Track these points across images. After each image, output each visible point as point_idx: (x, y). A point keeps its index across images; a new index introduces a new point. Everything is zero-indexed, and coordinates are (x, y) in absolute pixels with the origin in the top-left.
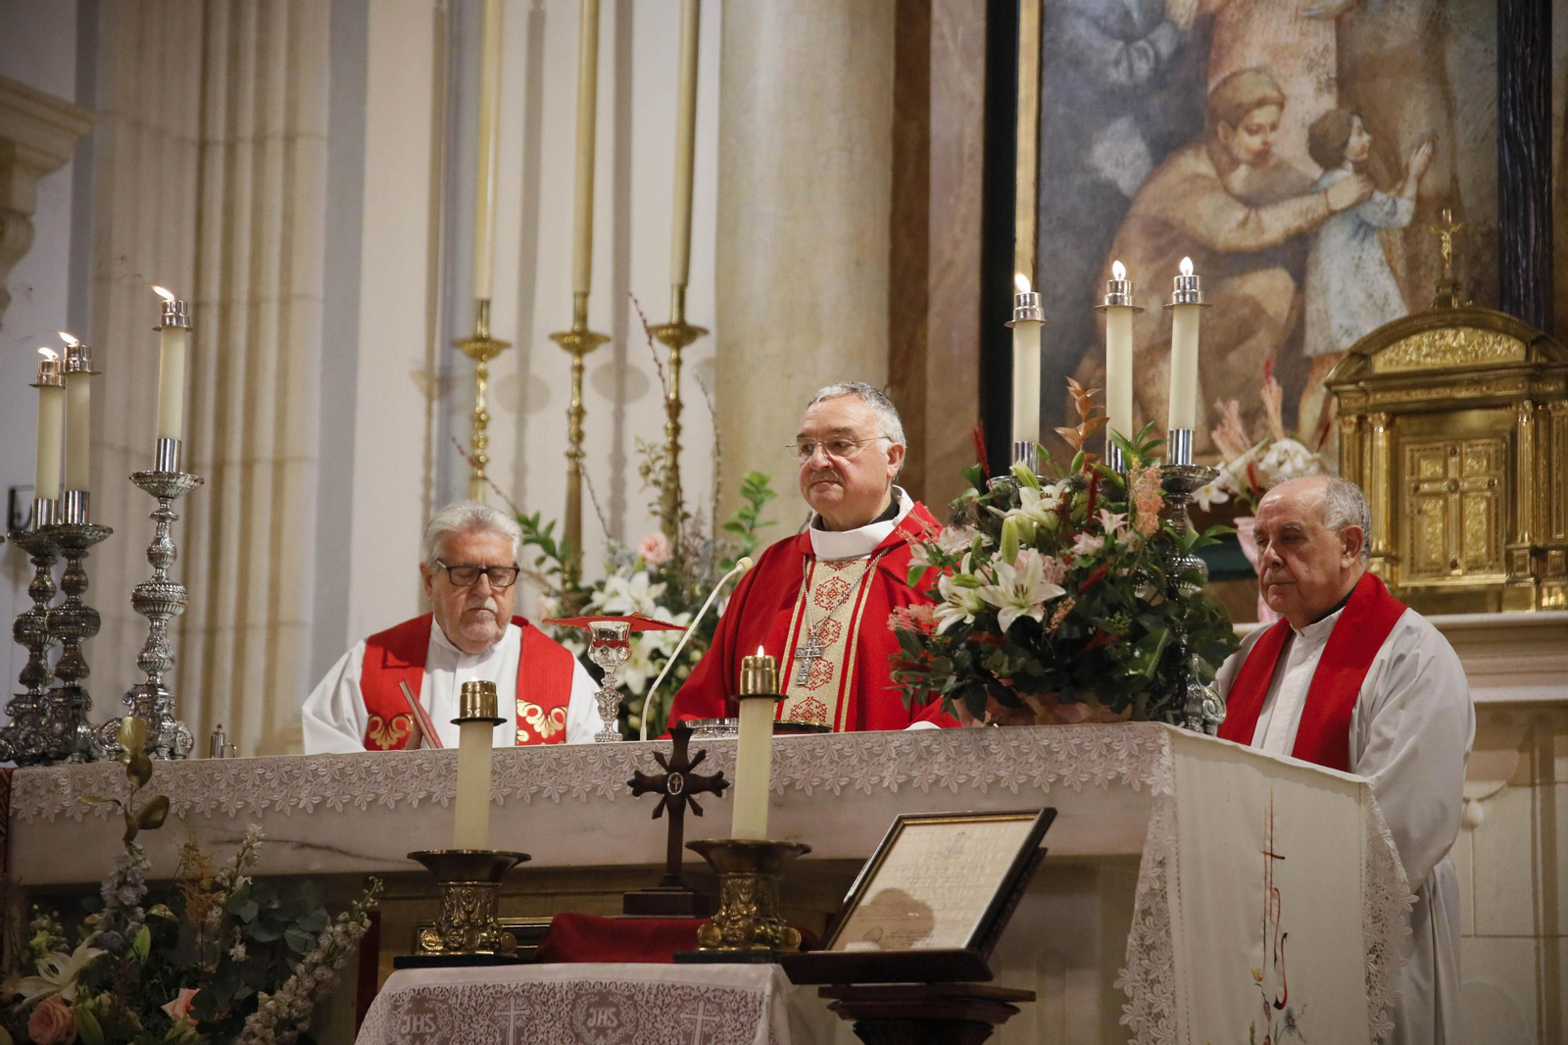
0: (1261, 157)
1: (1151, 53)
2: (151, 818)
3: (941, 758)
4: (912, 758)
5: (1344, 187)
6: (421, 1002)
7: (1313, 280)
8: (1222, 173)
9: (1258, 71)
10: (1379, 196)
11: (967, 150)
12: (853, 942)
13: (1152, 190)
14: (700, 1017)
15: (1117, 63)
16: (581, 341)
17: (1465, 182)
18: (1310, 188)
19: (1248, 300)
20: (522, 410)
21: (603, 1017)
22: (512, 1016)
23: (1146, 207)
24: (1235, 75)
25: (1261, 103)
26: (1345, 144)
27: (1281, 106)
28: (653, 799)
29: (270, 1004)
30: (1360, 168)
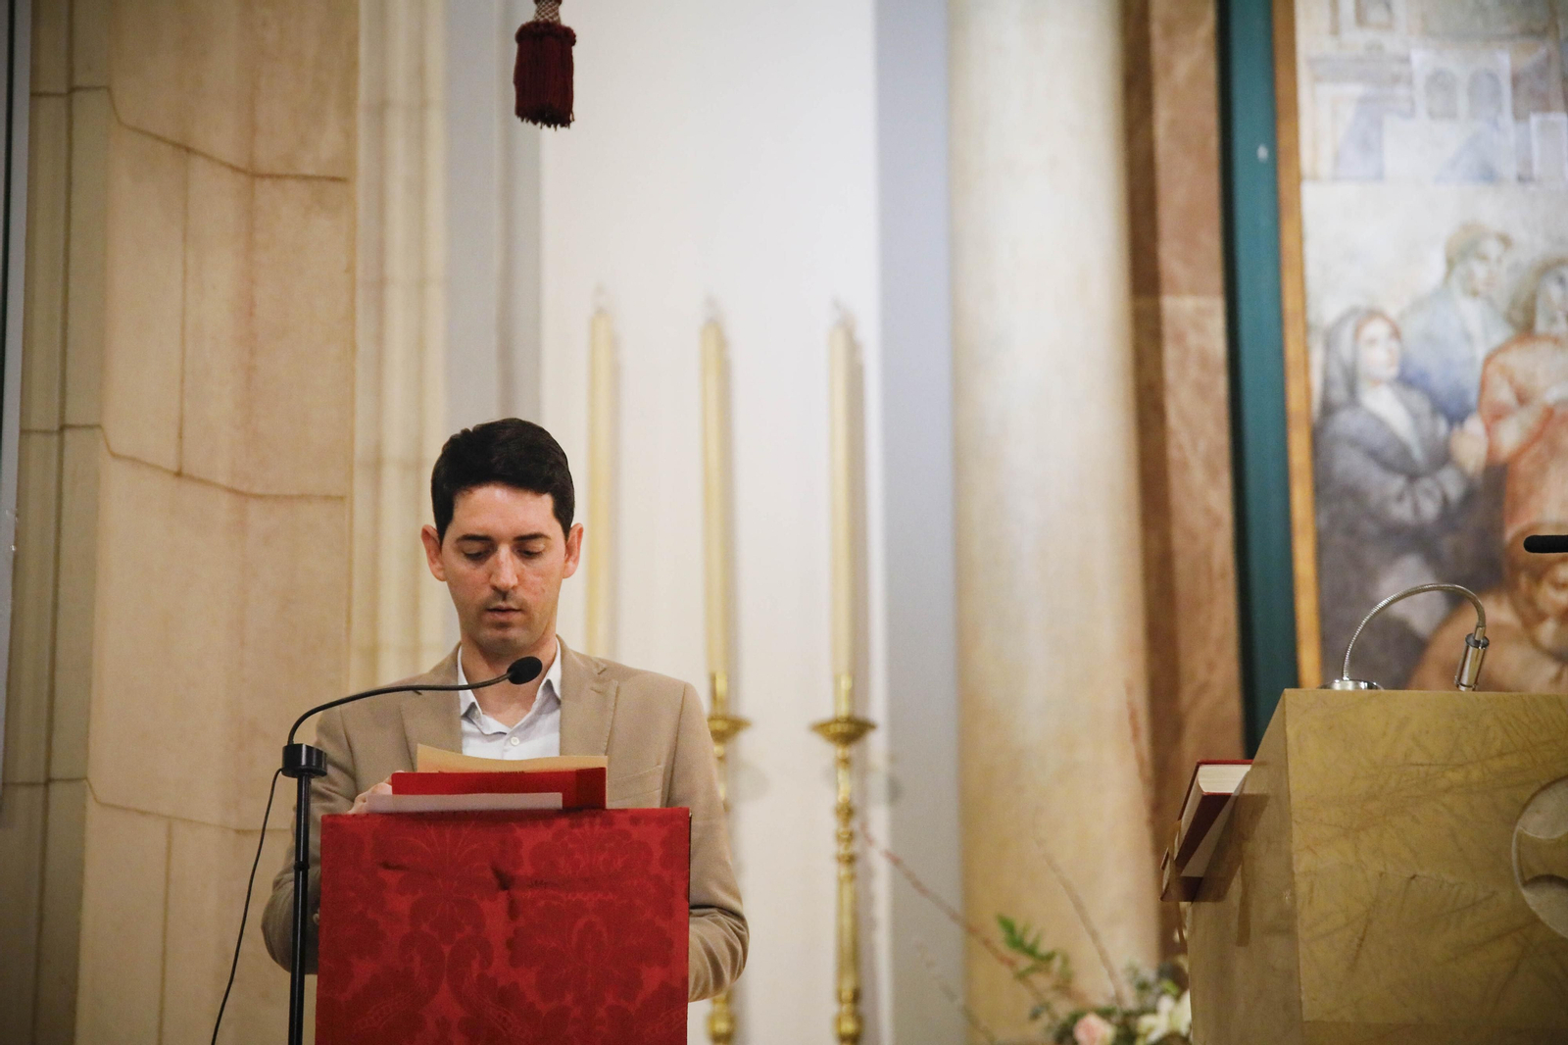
1: (1437, 493)
8: (1528, 624)
9: (1559, 525)
13: (1447, 635)
15: (1400, 499)
23: (1442, 651)
24: (1531, 526)
25: (1565, 559)
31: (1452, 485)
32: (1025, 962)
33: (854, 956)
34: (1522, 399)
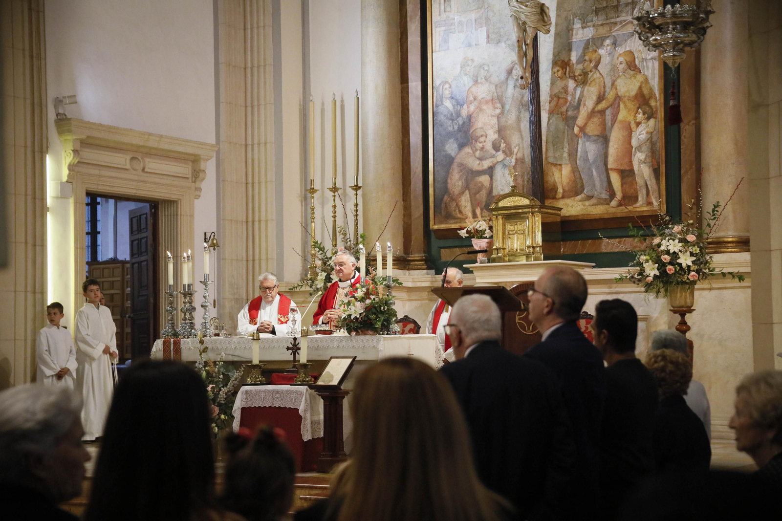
0: (482, 148)
1: (458, 124)
2: (205, 350)
3: (344, 341)
4: (339, 341)
5: (500, 156)
6: (247, 392)
7: (494, 178)
8: (474, 152)
9: (481, 128)
10: (508, 158)
11: (418, 146)
12: (320, 382)
13: (458, 156)
14: (294, 396)
15: (450, 126)
16: (335, 189)
17: (526, 156)
18: (493, 156)
19: (480, 182)
20: (323, 204)
21: (278, 395)
22: (263, 395)
23: (457, 160)
24: (476, 129)
25: (482, 136)
26: (500, 146)
27: (486, 137)
28: (290, 351)
29: (223, 390)
30: (504, 152)
31: (461, 121)
34: (475, 99)
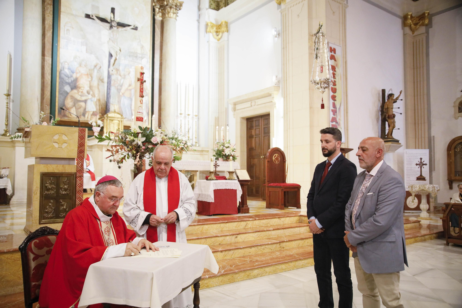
8: (78, 92)
9: (82, 84)
10: (93, 98)
13: (71, 93)
15: (67, 80)
19: (81, 105)
24: (79, 84)
26: (90, 93)
27: (84, 88)
31: (72, 79)
32: (24, 121)
33: (7, 117)
34: (79, 72)
